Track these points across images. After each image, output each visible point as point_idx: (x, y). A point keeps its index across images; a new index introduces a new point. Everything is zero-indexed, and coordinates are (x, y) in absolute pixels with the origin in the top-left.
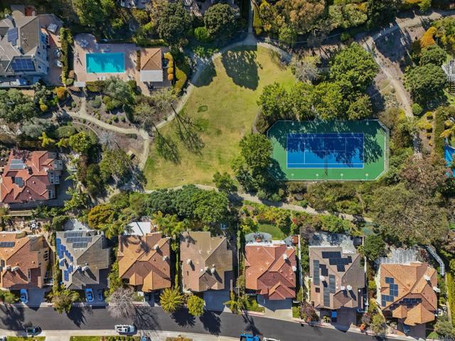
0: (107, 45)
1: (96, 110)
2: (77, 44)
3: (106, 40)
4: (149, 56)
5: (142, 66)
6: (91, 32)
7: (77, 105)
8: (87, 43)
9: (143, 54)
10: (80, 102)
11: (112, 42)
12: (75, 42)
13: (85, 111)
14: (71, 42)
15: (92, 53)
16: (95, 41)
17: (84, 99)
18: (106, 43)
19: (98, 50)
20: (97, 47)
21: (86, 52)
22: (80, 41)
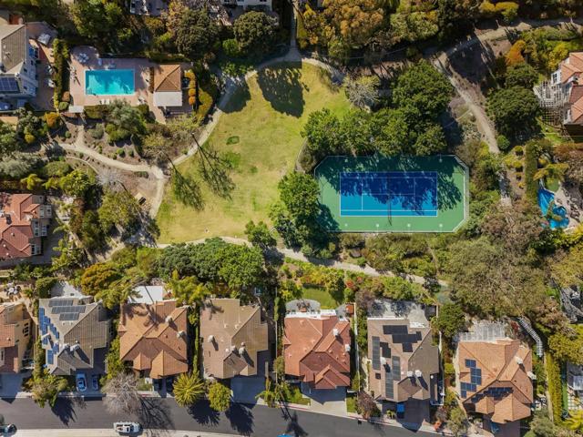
0: (113, 61)
1: (97, 141)
2: (75, 58)
3: (111, 54)
4: (165, 74)
5: (156, 87)
6: (92, 45)
7: (73, 135)
8: (87, 58)
9: (157, 72)
10: (76, 131)
11: (119, 57)
12: (72, 57)
13: (82, 142)
14: (66, 56)
15: (93, 70)
16: (98, 55)
17: (81, 128)
18: (112, 57)
19: (102, 67)
20: (100, 63)
21: (86, 69)
22: (78, 56)
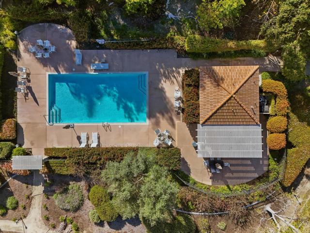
0: (104, 54)
1: (71, 215)
2: (27, 50)
3: (101, 41)
4: (230, 88)
5: (204, 114)
6: (63, 21)
7: (21, 204)
8: (53, 49)
10: (28, 197)
11: (117, 47)
12: (21, 47)
13: (39, 217)
14: (9, 44)
15: (63, 73)
16: (74, 43)
17: (38, 190)
18: (102, 47)
19: (82, 68)
20: (78, 60)
21: (51, 71)
22: (34, 44)
